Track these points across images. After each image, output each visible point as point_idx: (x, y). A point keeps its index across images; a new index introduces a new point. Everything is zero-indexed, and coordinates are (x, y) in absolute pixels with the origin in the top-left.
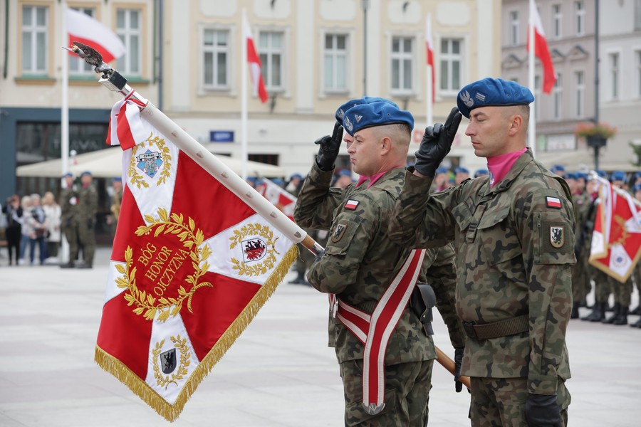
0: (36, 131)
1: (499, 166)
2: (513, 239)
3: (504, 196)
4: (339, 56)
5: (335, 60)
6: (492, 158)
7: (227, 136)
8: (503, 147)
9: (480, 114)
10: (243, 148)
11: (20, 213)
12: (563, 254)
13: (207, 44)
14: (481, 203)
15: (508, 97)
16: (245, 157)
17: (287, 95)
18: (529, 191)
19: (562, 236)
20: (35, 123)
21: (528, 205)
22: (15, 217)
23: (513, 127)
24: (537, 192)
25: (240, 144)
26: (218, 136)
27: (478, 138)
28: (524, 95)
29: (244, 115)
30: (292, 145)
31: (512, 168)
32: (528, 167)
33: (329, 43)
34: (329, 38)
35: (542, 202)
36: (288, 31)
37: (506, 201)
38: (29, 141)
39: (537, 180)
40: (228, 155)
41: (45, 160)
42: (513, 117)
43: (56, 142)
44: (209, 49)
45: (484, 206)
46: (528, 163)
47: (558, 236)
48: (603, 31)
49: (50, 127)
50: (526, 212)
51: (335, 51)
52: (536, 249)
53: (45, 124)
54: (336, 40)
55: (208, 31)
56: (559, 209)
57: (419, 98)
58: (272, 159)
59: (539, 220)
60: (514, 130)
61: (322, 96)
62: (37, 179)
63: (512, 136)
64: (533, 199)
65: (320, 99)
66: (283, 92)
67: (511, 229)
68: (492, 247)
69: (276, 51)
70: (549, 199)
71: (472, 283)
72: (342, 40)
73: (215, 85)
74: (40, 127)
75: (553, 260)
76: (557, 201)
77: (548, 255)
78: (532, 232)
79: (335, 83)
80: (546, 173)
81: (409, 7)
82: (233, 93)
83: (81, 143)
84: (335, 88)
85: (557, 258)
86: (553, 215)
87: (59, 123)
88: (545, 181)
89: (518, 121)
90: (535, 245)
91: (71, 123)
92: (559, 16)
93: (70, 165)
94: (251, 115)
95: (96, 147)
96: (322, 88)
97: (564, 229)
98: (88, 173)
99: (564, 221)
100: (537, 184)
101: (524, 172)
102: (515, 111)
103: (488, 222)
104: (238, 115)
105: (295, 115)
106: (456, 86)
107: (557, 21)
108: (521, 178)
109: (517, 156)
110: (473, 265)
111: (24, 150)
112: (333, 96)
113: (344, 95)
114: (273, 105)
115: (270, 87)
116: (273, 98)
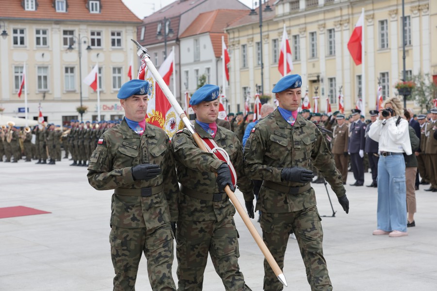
4: (71, 76)
5: (70, 77)
13: (16, 72)
17: (50, 92)
25: (30, 113)
26: (22, 110)
30: (53, 113)
33: (67, 71)
34: (67, 69)
36: (50, 66)
40: (24, 118)
44: (17, 74)
48: (182, 62)
51: (69, 74)
54: (70, 70)
55: (16, 67)
57: (105, 92)
61: (65, 92)
65: (64, 94)
66: (48, 91)
69: (45, 75)
72: (72, 70)
79: (70, 87)
81: (99, 55)
84: (70, 89)
92: (157, 57)
96: (65, 89)
104: (30, 101)
105: (53, 101)
106: (120, 86)
107: (156, 59)
112: (69, 92)
113: (74, 92)
114: (44, 97)
115: (43, 89)
116: (44, 94)
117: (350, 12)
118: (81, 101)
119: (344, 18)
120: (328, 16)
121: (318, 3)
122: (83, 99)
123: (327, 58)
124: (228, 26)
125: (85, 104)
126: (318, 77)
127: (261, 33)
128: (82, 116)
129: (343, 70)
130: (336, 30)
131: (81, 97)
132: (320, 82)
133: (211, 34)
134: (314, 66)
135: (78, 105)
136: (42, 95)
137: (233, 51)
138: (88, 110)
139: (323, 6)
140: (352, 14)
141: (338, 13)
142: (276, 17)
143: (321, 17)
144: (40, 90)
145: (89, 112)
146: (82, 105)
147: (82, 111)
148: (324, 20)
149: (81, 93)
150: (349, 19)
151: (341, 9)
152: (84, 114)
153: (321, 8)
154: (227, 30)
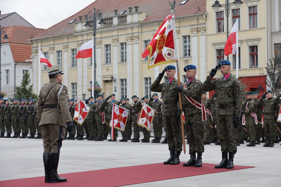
59: (238, 86)
117: (140, 31)
119: (135, 35)
120: (121, 33)
121: (112, 23)
123: (119, 64)
124: (32, 38)
126: (112, 78)
127: (95, 39)
129: (133, 73)
130: (127, 43)
132: (113, 82)
133: (11, 44)
134: (108, 69)
137: (36, 57)
139: (117, 25)
140: (142, 32)
141: (129, 31)
142: (75, 32)
143: (115, 33)
148: (118, 35)
150: (139, 36)
151: (132, 28)
153: (116, 26)
154: (31, 41)
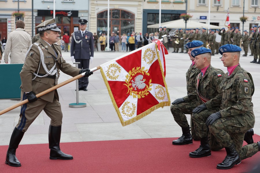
0: (153, 16)
1: (231, 70)
2: (234, 91)
3: (232, 79)
6: (229, 67)
7: (205, 18)
8: (232, 64)
9: (225, 54)
10: (209, 21)
11: (148, 38)
12: (248, 95)
14: (226, 81)
15: (233, 50)
16: (209, 23)
18: (239, 77)
19: (248, 90)
20: (153, 14)
21: (238, 81)
22: (147, 39)
23: (235, 58)
24: (241, 77)
25: (208, 20)
26: (202, 18)
27: (224, 61)
28: (238, 49)
29: (209, 12)
30: (222, 20)
31: (234, 70)
32: (238, 70)
35: (243, 80)
37: (232, 80)
38: (151, 19)
39: (241, 74)
40: (205, 23)
41: (155, 24)
42: (235, 56)
43: (158, 19)
45: (227, 82)
46: (239, 69)
47: (247, 90)
49: (157, 15)
50: (238, 83)
52: (240, 94)
53: (155, 14)
56: (247, 83)
57: (259, 8)
58: (217, 24)
59: (241, 85)
60: (235, 59)
61: (232, 7)
62: (153, 29)
63: (235, 61)
64: (240, 79)
66: (221, 6)
67: (233, 88)
68: (229, 94)
70: (245, 80)
71: (225, 104)
73: (202, 4)
74: (154, 15)
75: (245, 97)
76: (247, 80)
77: (244, 95)
78: (240, 89)
79: (236, 3)
80: (244, 72)
82: (207, 6)
83: (165, 19)
85: (246, 96)
86: (245, 84)
87: (158, 14)
88: (244, 74)
89: (236, 57)
90: (240, 92)
91: (162, 14)
93: (161, 25)
94: (211, 12)
95: (169, 20)
96: (232, 4)
97: (249, 88)
98: (165, 27)
99: (248, 86)
100: (241, 75)
101: (238, 72)
102: (236, 54)
103: (228, 87)
104: (208, 12)
105: (224, 12)
108: (236, 73)
109: (236, 67)
110: (225, 99)
111: (149, 21)
112: (235, 6)
113: (238, 6)
114: (218, 9)
115: (217, 4)
116: (218, 7)
118: (244, 13)
122: (245, 12)
125: (246, 15)
128: (243, 23)
131: (244, 11)
135: (241, 15)
136: (217, 8)
138: (248, 19)
144: (215, 4)
145: (249, 21)
146: (244, 16)
147: (244, 20)
149: (244, 8)
152: (245, 22)
